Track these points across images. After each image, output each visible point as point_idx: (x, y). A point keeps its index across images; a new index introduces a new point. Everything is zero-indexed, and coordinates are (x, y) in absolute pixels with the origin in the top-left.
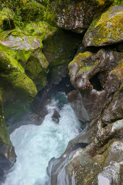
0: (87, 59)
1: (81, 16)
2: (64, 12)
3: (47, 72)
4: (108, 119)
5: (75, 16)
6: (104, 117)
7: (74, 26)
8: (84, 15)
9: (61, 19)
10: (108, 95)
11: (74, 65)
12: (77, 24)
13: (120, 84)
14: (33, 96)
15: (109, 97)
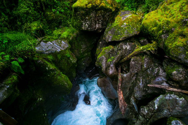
0: (111, 51)
1: (100, 20)
2: (87, 19)
3: (76, 66)
4: (139, 96)
5: (96, 21)
6: (135, 94)
7: (95, 28)
8: (102, 19)
9: (85, 24)
10: (132, 75)
11: (103, 58)
12: (97, 27)
13: (142, 66)
14: (70, 89)
15: (133, 77)
